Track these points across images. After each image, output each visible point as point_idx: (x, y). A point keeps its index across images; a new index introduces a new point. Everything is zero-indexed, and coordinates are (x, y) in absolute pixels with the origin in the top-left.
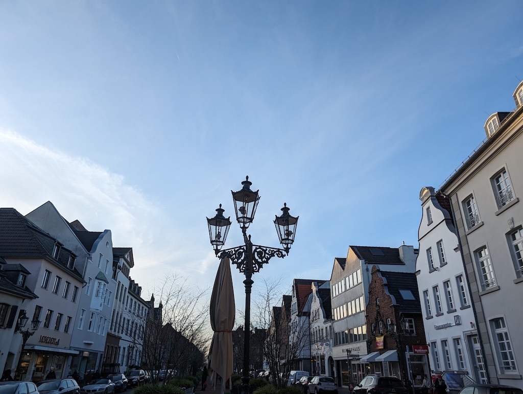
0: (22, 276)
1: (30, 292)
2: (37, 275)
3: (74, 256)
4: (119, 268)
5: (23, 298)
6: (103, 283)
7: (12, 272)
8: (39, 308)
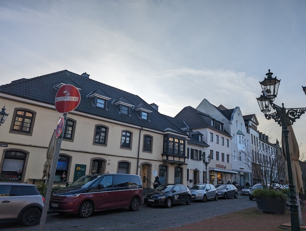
0: (200, 137)
1: (206, 144)
2: (207, 136)
3: (222, 124)
4: (250, 127)
5: (203, 147)
6: (242, 136)
7: (196, 135)
8: (212, 151)
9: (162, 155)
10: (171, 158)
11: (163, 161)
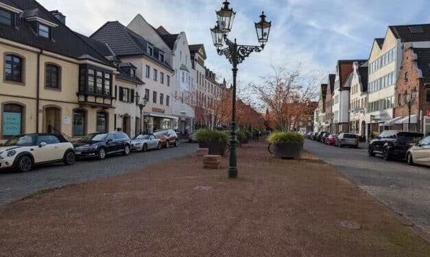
0: (132, 70)
1: (140, 80)
2: (141, 69)
4: (196, 60)
5: (136, 84)
6: (186, 72)
7: (126, 68)
8: (147, 91)
9: (78, 95)
10: (91, 99)
11: (79, 103)
